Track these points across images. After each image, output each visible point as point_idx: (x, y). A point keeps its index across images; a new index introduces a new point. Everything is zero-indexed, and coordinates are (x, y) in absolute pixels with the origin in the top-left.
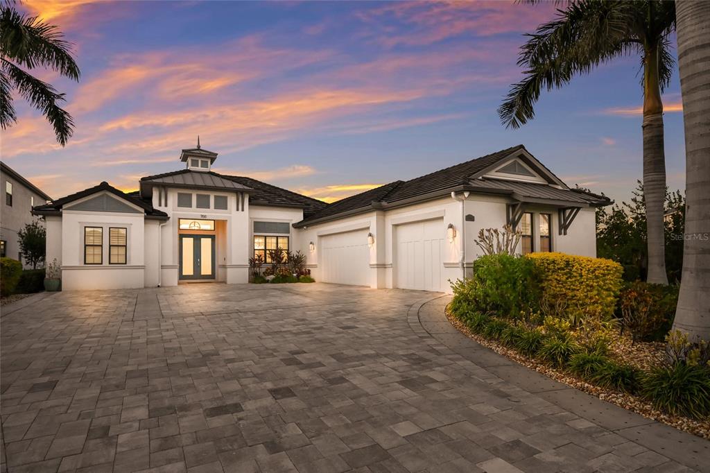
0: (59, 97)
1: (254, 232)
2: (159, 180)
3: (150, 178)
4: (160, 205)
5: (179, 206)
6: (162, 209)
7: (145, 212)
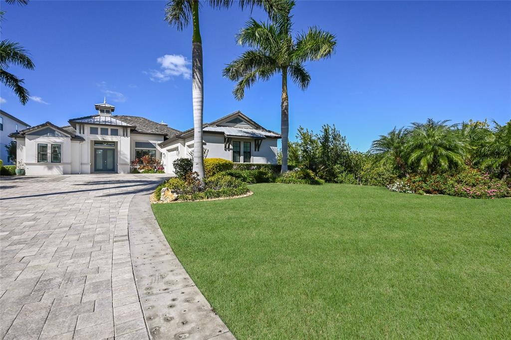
0: (20, 81)
1: (136, 147)
2: (80, 121)
3: (74, 120)
4: (80, 133)
5: (91, 133)
6: (82, 135)
7: (71, 136)
